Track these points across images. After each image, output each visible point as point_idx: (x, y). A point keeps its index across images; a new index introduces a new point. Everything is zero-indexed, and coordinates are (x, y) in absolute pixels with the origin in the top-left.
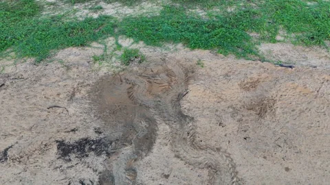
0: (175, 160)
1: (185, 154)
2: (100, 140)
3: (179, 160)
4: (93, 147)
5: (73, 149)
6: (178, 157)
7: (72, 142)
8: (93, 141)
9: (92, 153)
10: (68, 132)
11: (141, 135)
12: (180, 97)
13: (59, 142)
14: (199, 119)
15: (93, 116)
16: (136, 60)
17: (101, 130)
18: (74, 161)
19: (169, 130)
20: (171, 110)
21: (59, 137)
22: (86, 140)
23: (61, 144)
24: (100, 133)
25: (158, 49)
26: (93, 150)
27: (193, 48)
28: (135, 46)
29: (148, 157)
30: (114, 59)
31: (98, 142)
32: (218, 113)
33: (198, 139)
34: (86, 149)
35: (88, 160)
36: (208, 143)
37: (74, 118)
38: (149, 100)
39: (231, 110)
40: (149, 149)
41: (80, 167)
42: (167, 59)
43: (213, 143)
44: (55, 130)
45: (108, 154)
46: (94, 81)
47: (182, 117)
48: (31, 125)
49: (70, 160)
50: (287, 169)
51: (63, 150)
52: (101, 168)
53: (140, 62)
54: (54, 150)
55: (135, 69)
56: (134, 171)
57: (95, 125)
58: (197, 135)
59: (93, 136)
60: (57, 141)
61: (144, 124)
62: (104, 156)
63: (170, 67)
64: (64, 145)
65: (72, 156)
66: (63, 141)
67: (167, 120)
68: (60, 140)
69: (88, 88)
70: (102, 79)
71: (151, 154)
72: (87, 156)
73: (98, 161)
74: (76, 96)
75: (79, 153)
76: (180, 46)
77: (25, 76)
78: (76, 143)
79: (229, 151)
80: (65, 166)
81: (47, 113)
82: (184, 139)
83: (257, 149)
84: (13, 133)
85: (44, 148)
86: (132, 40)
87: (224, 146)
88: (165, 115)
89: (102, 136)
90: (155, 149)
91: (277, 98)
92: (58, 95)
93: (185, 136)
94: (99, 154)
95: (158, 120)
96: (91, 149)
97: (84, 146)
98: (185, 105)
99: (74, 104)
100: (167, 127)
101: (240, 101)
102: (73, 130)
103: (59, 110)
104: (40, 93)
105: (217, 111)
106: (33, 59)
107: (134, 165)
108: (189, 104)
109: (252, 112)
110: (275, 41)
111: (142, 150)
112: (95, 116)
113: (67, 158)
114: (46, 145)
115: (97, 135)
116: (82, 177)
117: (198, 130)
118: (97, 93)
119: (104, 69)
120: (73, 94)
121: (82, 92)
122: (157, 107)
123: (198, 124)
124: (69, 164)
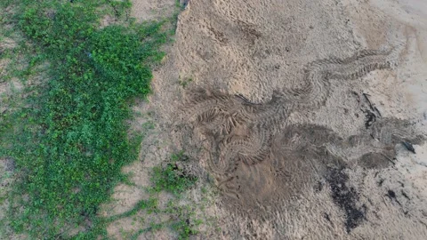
0: (328, 105)
2: (330, 181)
3: (327, 102)
4: (340, 186)
5: (350, 208)
6: (324, 103)
7: (343, 213)
8: (333, 189)
9: (347, 184)
10: (332, 223)
13: (347, 228)
14: (274, 86)
16: (180, 167)
17: (316, 183)
18: (363, 200)
19: (296, 113)
20: (269, 112)
21: (340, 229)
22: (334, 198)
23: (350, 225)
24: (320, 183)
26: (343, 185)
29: (333, 128)
30: (182, 203)
32: (263, 69)
33: (299, 87)
34: (345, 192)
35: (356, 186)
36: (301, 78)
37: (310, 225)
39: (256, 58)
40: (323, 128)
41: (366, 192)
42: (176, 123)
45: (343, 168)
46: (239, 219)
47: (275, 100)
49: (364, 205)
51: (356, 218)
52: (360, 170)
54: (359, 230)
55: (203, 164)
56: (351, 138)
57: (312, 193)
58: (295, 88)
59: (327, 191)
60: (348, 231)
61: (295, 138)
62: (347, 171)
63: (193, 119)
64: (349, 221)
65: (358, 205)
66: (345, 223)
68: (345, 229)
69: (255, 223)
71: (329, 127)
72: (352, 189)
73: (354, 176)
75: (352, 199)
78: (342, 206)
79: (306, 64)
80: (371, 208)
83: (297, 44)
86: (120, 187)
87: (301, 67)
89: (323, 181)
90: (323, 123)
91: (236, 18)
93: (298, 98)
94: (346, 177)
96: (344, 188)
97: (343, 196)
98: (259, 98)
101: (244, 49)
102: (328, 218)
105: (260, 70)
107: (345, 139)
108: (257, 95)
109: (256, 41)
110: (127, 3)
111: (327, 135)
112: (299, 198)
113: (362, 210)
115: (324, 187)
116: (375, 186)
117: (289, 87)
118: (262, 207)
121: (264, 230)
123: (281, 87)
124: (368, 204)
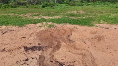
1: (72, 51)
4: (37, 48)
5: (30, 49)
6: (69, 51)
7: (29, 47)
9: (37, 50)
10: (28, 44)
11: (55, 45)
12: (69, 36)
13: (25, 47)
14: (76, 41)
15: (37, 40)
16: (53, 27)
17: (41, 44)
21: (25, 45)
22: (35, 46)
25: (61, 25)
26: (37, 49)
27: (73, 24)
28: (53, 24)
29: (58, 51)
30: (46, 26)
31: (39, 47)
32: (83, 40)
36: (80, 48)
37: (31, 41)
38: (58, 36)
39: (88, 39)
40: (58, 49)
41: (32, 54)
42: (64, 27)
43: (82, 48)
44: (23, 43)
45: (43, 50)
46: (39, 31)
47: (70, 41)
48: (15, 42)
49: (28, 52)
50: (112, 55)
51: (26, 49)
52: (40, 54)
53: (55, 27)
54: (23, 49)
55: (53, 29)
57: (38, 43)
58: (76, 46)
59: (37, 45)
60: (24, 47)
61: (56, 42)
62: (41, 51)
63: (65, 29)
65: (29, 51)
66: (26, 46)
67: (65, 42)
69: (36, 33)
70: (41, 31)
72: (35, 51)
74: (32, 35)
75: (32, 50)
76: (68, 24)
77: (15, 30)
78: (31, 47)
80: (26, 53)
81: (21, 39)
82: (71, 47)
83: (99, 50)
84: (8, 44)
85: (19, 48)
86: (52, 23)
87: (87, 49)
88: (64, 40)
89: (40, 46)
90: (60, 49)
91: (104, 36)
92: (26, 35)
94: (39, 50)
95: (61, 41)
96: (36, 49)
97: (34, 48)
98: (71, 38)
99: (31, 37)
100: (65, 43)
101: (91, 37)
102: (30, 44)
103: (25, 39)
104: (20, 34)
105: (83, 39)
106: (18, 26)
109: (96, 40)
110: (100, 23)
111: (55, 50)
113: (27, 51)
114: (20, 47)
116: (33, 56)
118: (39, 35)
119: (42, 29)
120: (31, 35)
121: (34, 34)
122: (61, 38)
123: (76, 43)
124: (28, 53)
